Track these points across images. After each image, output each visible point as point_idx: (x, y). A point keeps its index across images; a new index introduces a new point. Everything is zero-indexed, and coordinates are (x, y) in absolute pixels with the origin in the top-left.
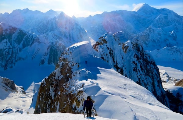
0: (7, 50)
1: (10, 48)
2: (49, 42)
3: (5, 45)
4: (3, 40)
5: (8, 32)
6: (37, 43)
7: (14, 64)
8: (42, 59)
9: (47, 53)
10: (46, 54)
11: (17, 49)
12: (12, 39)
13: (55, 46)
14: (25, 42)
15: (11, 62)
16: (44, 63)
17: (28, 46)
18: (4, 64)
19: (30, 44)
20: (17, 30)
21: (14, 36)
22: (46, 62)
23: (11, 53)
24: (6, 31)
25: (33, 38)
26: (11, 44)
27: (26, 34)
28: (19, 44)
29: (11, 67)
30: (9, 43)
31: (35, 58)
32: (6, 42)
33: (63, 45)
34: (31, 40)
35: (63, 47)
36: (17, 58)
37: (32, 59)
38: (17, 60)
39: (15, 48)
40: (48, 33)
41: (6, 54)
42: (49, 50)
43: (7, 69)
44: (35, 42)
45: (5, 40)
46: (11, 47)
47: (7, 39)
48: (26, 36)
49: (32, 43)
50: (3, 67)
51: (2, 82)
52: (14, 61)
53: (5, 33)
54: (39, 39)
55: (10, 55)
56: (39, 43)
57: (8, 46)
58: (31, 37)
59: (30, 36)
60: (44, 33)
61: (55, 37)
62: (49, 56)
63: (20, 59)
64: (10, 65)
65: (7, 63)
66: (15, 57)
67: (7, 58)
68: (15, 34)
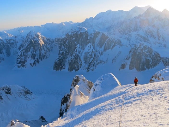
0: (90, 53)
1: (93, 52)
2: (132, 44)
3: (89, 48)
4: (88, 44)
5: (92, 37)
6: (119, 46)
7: (96, 67)
8: (123, 63)
9: (129, 56)
10: (128, 58)
11: (99, 52)
12: (96, 43)
13: (139, 49)
14: (107, 45)
15: (93, 65)
16: (125, 68)
17: (109, 49)
18: (87, 66)
19: (112, 47)
20: (100, 33)
21: (97, 40)
22: (127, 67)
23: (93, 56)
24: (90, 36)
25: (115, 40)
26: (94, 48)
27: (108, 37)
28: (101, 47)
29: (93, 70)
30: (92, 47)
31: (115, 61)
32: (90, 46)
33: (149, 47)
34: (113, 43)
35: (148, 51)
36: (98, 61)
37: (113, 62)
38: (98, 63)
39: (97, 51)
40: (131, 33)
41: (89, 57)
42: (131, 53)
43: (89, 71)
44: (116, 45)
45: (89, 44)
46: (94, 50)
47: (91, 43)
48: (108, 39)
49: (113, 46)
50: (86, 69)
51: (87, 85)
52: (95, 64)
53: (90, 37)
54: (120, 42)
55: (92, 59)
56: (121, 45)
57: (91, 49)
58: (113, 40)
59: (111, 38)
60: (126, 34)
61: (139, 37)
62: (131, 60)
63: (101, 62)
64: (92, 68)
65: (90, 66)
66: (97, 60)
67: (90, 61)
68: (98, 37)
